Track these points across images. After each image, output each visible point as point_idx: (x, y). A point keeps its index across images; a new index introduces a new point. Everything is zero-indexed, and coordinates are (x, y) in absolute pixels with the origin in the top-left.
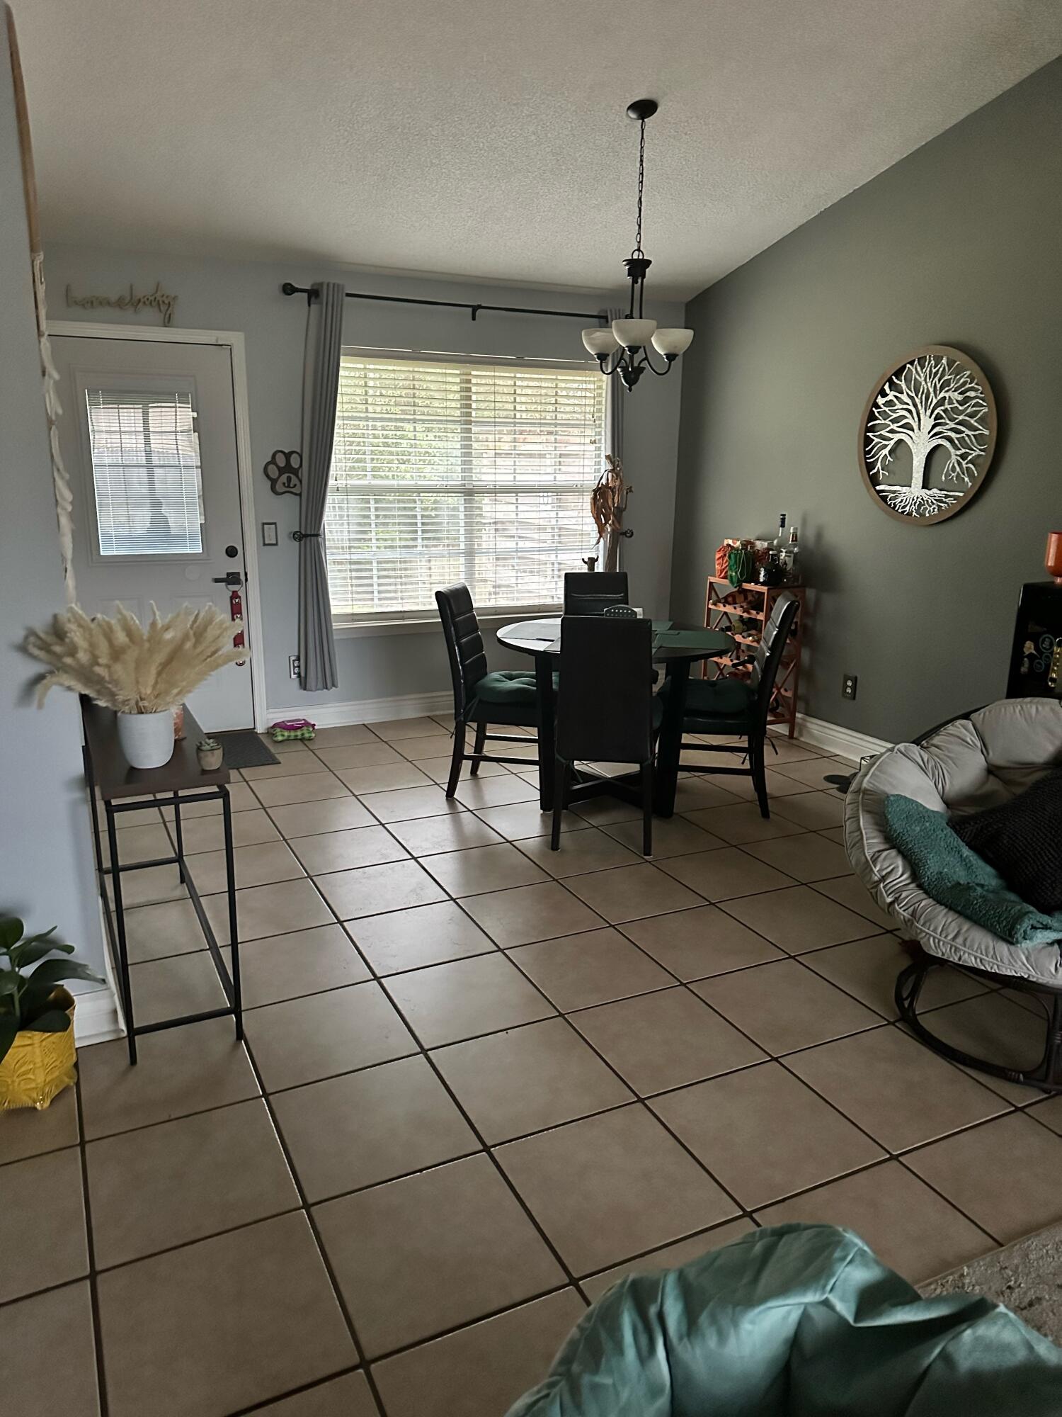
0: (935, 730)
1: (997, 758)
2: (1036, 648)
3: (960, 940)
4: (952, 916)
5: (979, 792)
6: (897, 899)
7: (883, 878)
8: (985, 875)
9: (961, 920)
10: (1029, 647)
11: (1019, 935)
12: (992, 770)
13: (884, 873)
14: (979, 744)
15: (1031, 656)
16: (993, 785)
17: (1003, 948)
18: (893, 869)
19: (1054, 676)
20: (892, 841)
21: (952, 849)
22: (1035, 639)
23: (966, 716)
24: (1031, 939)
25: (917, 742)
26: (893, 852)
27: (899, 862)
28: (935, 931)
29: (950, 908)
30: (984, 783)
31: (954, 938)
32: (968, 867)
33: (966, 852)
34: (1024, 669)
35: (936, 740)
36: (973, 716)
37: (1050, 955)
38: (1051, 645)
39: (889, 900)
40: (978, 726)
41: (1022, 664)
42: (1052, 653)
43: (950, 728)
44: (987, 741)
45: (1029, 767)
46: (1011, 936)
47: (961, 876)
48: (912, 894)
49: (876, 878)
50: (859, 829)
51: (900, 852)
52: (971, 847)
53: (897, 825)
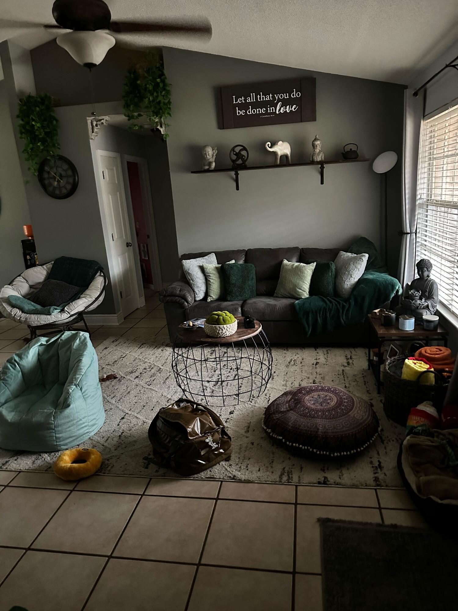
0: (13, 281)
1: (31, 284)
2: (30, 257)
3: (39, 319)
4: (35, 315)
5: (30, 292)
6: (20, 317)
7: (15, 315)
8: (39, 307)
9: (37, 315)
10: (28, 257)
11: (51, 312)
12: (31, 287)
13: (15, 313)
14: (25, 281)
15: (29, 259)
16: (32, 290)
17: (49, 316)
18: (16, 312)
19: (37, 263)
20: (13, 306)
21: (29, 304)
22: (29, 254)
23: (19, 276)
24: (54, 312)
25: (9, 285)
26: (15, 309)
27: (18, 310)
28: (32, 319)
29: (34, 314)
30: (30, 290)
31: (37, 319)
32: (34, 307)
33: (33, 303)
34: (29, 263)
35: (14, 283)
36: (21, 275)
37: (59, 314)
38: (34, 255)
39: (19, 318)
40: (24, 277)
41: (28, 262)
42: (35, 257)
43: (16, 279)
44: (27, 280)
45: (39, 283)
46: (49, 313)
47: (33, 308)
48: (23, 315)
49: (13, 316)
50: (4, 307)
51: (17, 308)
52: (33, 302)
53: (14, 302)
